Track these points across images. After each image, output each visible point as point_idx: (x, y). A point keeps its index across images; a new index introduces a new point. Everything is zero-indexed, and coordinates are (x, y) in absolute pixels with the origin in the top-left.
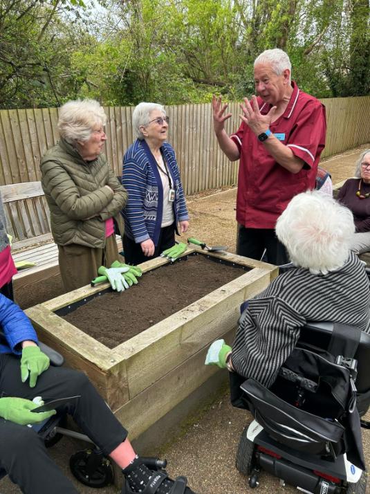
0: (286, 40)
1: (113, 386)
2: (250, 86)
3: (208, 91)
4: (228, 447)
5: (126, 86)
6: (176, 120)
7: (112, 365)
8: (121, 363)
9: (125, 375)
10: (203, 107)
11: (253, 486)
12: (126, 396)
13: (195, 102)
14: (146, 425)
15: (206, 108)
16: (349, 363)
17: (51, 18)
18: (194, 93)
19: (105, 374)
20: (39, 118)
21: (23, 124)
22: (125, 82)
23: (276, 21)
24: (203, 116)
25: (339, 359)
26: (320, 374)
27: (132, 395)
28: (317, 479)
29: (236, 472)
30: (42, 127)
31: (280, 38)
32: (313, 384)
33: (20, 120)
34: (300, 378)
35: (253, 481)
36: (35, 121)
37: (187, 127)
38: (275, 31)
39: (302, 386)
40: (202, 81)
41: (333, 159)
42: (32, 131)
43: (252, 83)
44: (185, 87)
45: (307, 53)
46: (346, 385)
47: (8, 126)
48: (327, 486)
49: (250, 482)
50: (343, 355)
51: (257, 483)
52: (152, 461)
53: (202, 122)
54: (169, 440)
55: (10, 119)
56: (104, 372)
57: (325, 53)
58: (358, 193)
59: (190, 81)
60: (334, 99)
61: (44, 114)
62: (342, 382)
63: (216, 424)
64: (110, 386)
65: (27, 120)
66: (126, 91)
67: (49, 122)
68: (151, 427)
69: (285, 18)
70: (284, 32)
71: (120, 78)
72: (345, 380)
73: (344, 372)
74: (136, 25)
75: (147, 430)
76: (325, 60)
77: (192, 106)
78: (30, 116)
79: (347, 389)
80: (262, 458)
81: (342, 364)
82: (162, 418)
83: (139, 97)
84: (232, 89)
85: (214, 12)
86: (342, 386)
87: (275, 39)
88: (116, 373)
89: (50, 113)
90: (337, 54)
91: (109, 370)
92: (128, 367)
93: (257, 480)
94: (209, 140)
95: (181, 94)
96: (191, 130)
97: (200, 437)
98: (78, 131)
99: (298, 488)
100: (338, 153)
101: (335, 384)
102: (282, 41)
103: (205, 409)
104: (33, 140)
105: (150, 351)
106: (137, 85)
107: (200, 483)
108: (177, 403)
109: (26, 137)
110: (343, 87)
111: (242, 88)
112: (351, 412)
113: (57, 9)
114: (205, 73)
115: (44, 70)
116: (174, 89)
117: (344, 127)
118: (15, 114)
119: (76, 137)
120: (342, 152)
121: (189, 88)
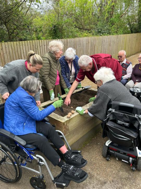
0: (113, 12)
1: (65, 128)
2: (100, 30)
3: (84, 32)
4: (98, 150)
5: (54, 31)
6: (73, 44)
7: (65, 121)
8: (67, 120)
9: (68, 125)
10: (83, 38)
11: (108, 160)
12: (68, 131)
13: (80, 37)
14: (73, 142)
15: (84, 39)
16: (139, 116)
17: (29, 8)
18: (79, 33)
19: (62, 124)
20: (26, 44)
21: (21, 47)
22: (54, 30)
23: (110, 5)
24: (83, 42)
25: (136, 115)
26: (130, 121)
27: (70, 131)
28: (128, 157)
29: (102, 157)
30: (27, 47)
31: (111, 11)
32: (128, 124)
33: (20, 45)
34: (124, 123)
35: (108, 158)
36: (25, 45)
37: (77, 46)
38: (109, 9)
39: (125, 125)
40: (81, 29)
41: (131, 57)
42: (24, 49)
43: (100, 29)
44: (76, 31)
45: (121, 17)
46: (138, 122)
47: (16, 48)
48: (132, 159)
49: (107, 159)
50: (137, 114)
51: (109, 159)
52: (77, 151)
53: (83, 44)
54: (80, 148)
55: (17, 45)
56: (62, 123)
57: (128, 16)
58: (140, 68)
59: (77, 29)
60: (131, 34)
61: (28, 43)
62: (137, 122)
63: (94, 144)
64: (64, 127)
65: (22, 45)
66: (54, 33)
67: (30, 46)
68: (75, 143)
69: (113, 4)
70: (112, 9)
71: (52, 29)
72: (138, 121)
73: (137, 119)
74: (58, 9)
75: (74, 143)
76: (128, 19)
77: (79, 38)
78: (23, 44)
79: (138, 123)
80: (111, 151)
81: (137, 116)
82: (78, 140)
83: (59, 35)
84: (93, 31)
85: (86, 3)
86: (137, 123)
87: (109, 12)
88: (65, 124)
89: (30, 42)
90: (133, 17)
91: (64, 123)
92: (69, 122)
93: (109, 158)
94: (85, 51)
95: (75, 34)
96: (79, 47)
97: (90, 147)
98: (56, 49)
99: (122, 160)
100: (133, 55)
101: (135, 123)
102: (112, 12)
103: (91, 139)
104: (24, 52)
105: (75, 118)
106: (58, 31)
107: (91, 160)
108: (82, 136)
109: (22, 51)
110: (135, 29)
111: (97, 31)
112: (140, 130)
113: (31, 5)
114: (82, 25)
115: (27, 27)
116: (72, 32)
117: (136, 45)
118: (19, 43)
119: (55, 51)
120: (134, 54)
121: (77, 31)
